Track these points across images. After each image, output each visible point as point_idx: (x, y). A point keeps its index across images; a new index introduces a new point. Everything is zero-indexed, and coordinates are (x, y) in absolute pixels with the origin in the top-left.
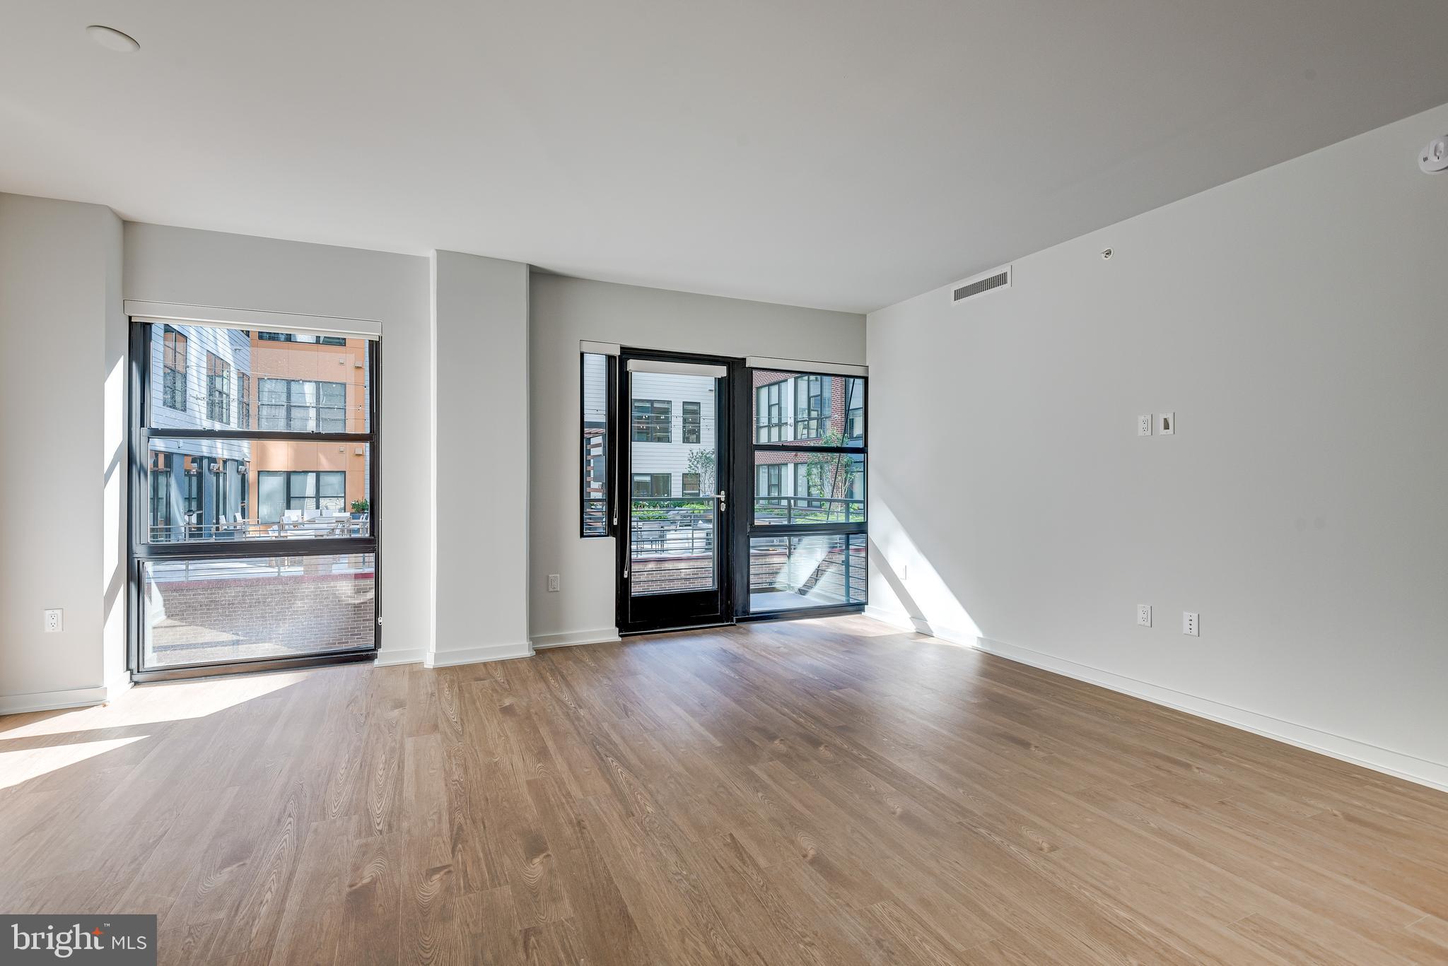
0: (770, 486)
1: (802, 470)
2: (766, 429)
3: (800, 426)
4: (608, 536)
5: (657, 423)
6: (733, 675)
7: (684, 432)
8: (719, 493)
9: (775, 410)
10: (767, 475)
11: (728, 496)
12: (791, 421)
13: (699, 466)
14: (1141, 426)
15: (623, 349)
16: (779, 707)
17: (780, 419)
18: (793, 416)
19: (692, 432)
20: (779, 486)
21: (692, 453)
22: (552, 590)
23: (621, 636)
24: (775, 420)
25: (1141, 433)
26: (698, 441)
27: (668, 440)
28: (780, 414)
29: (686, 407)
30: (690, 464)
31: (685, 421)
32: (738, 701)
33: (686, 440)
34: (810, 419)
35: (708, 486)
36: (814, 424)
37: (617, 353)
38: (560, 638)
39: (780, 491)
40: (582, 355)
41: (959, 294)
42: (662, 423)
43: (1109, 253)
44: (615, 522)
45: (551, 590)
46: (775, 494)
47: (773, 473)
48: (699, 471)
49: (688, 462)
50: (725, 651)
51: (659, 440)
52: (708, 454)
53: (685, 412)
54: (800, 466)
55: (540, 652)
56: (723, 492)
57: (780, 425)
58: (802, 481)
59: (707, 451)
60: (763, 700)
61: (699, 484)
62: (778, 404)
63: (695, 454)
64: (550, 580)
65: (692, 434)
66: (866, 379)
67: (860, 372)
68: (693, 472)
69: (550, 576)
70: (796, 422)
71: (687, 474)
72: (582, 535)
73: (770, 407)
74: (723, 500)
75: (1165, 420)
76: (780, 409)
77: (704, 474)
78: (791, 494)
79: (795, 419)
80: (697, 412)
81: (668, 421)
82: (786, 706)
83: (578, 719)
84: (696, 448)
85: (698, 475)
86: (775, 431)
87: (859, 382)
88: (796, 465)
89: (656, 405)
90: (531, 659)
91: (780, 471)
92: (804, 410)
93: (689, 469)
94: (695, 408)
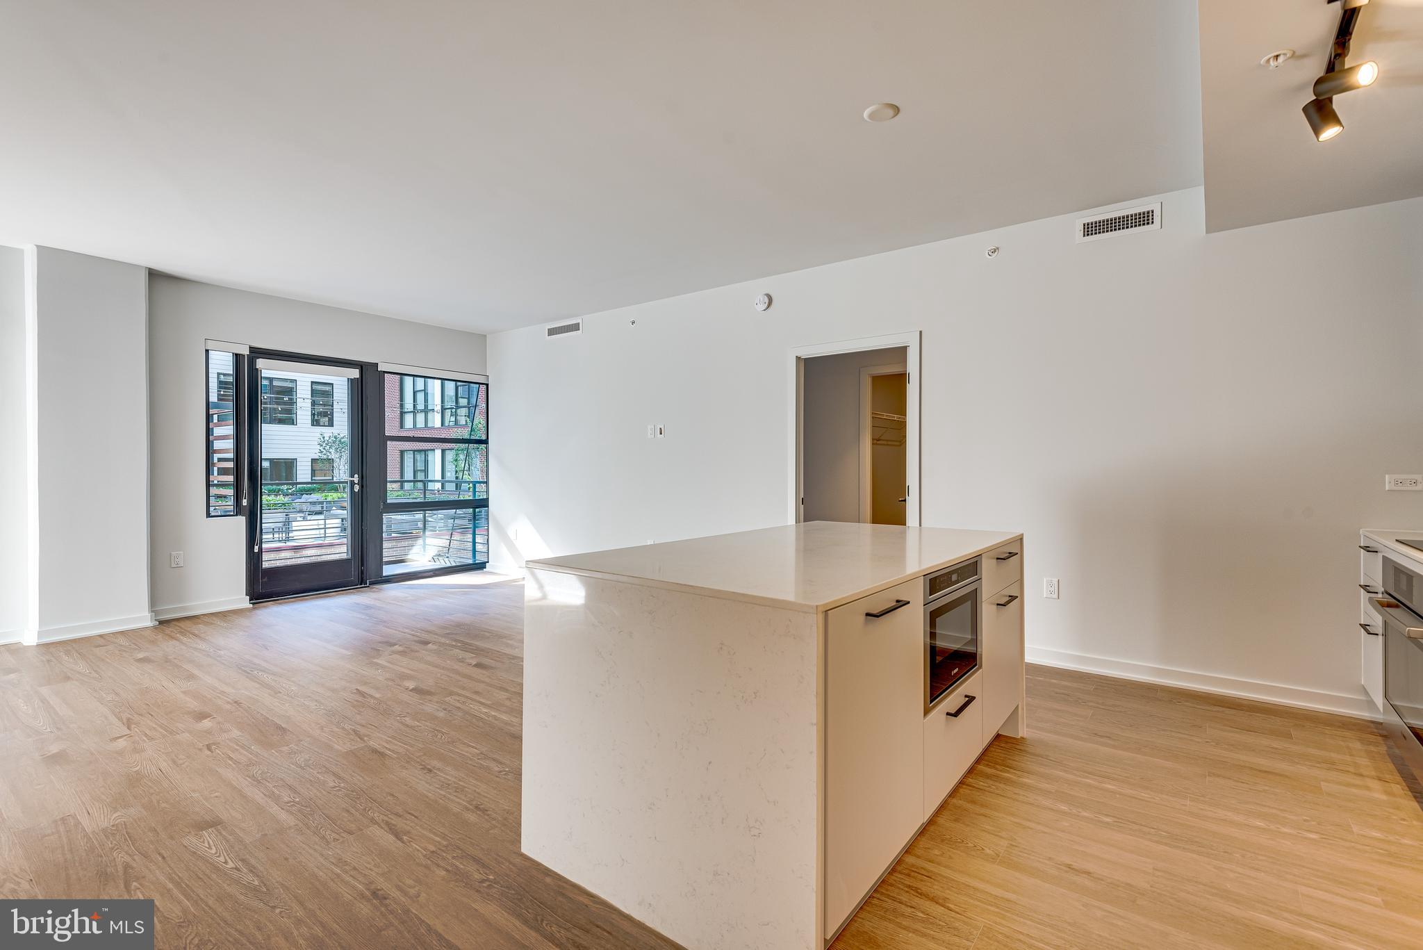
0: (415, 472)
1: (450, 456)
2: (412, 415)
3: (448, 413)
4: (237, 515)
5: (278, 404)
6: (363, 617)
7: (313, 415)
8: (353, 476)
9: (420, 397)
10: (412, 460)
11: (362, 478)
12: (438, 408)
13: (332, 451)
14: (649, 432)
15: (252, 350)
16: (402, 630)
17: (426, 406)
18: (440, 403)
19: (325, 414)
20: (426, 471)
21: (323, 438)
22: (176, 566)
23: (253, 604)
24: (421, 406)
25: (649, 436)
26: (331, 424)
27: (292, 422)
28: (426, 401)
29: (314, 387)
30: (321, 448)
31: (313, 404)
32: (368, 631)
33: (315, 422)
34: (458, 407)
35: (342, 471)
36: (463, 412)
37: (246, 352)
38: (184, 609)
39: (426, 475)
40: (207, 351)
41: (552, 332)
42: (285, 403)
43: (633, 323)
44: (245, 502)
45: (173, 565)
46: (421, 476)
47: (419, 459)
48: (333, 455)
49: (318, 447)
50: (358, 604)
51: (281, 421)
52: (343, 438)
53: (313, 392)
54: (447, 452)
55: (161, 623)
56: (356, 476)
57: (426, 411)
58: (450, 467)
59: (342, 436)
60: (388, 628)
61: (333, 470)
62: (425, 390)
63: (327, 438)
64: (172, 558)
65: (322, 416)
66: (487, 385)
67: (482, 380)
68: (325, 457)
69: (173, 553)
70: (443, 409)
71: (318, 459)
72: (208, 515)
73: (415, 393)
74: (356, 482)
75: (661, 429)
76: (426, 395)
77: (338, 460)
78: (438, 477)
79: (442, 406)
80: (329, 394)
81: (292, 402)
82: (407, 628)
83: (220, 656)
84: (328, 432)
85: (331, 461)
86: (420, 417)
87: (483, 388)
88: (443, 451)
89: (275, 383)
90: (155, 627)
91: (426, 456)
92: (451, 398)
93: (320, 454)
94: (327, 388)
